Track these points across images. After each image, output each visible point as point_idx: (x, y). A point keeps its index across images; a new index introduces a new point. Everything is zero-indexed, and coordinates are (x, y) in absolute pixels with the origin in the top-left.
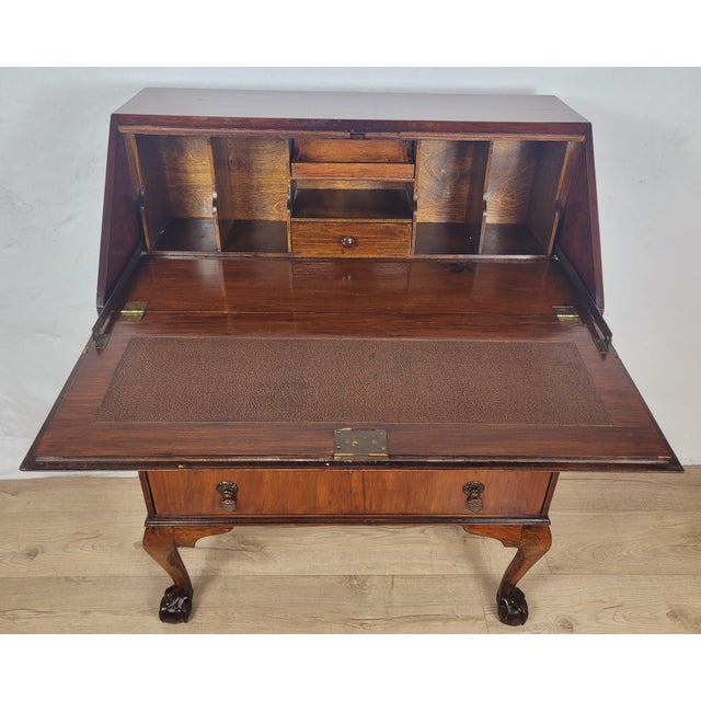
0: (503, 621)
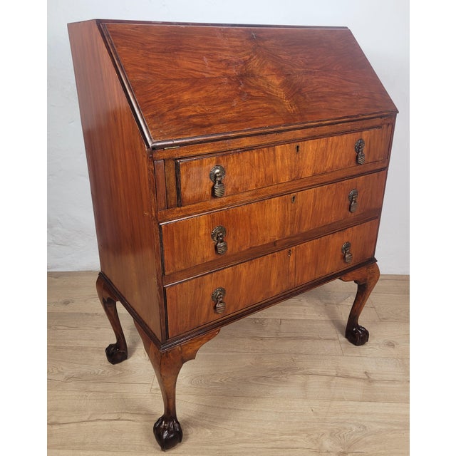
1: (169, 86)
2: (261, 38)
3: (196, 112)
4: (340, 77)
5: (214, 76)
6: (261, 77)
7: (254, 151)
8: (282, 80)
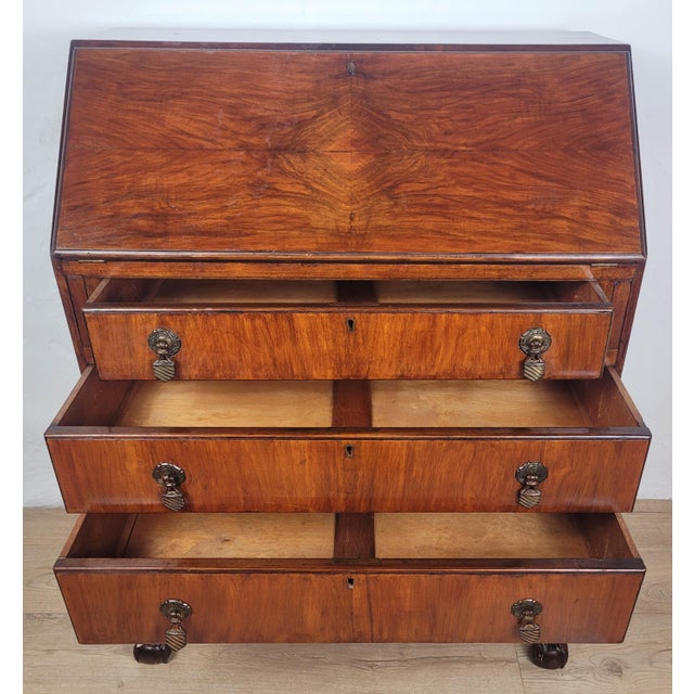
1: (127, 159)
2: (364, 75)
3: (152, 208)
4: (517, 166)
5: (220, 147)
6: (318, 155)
7: (241, 316)
8: (362, 163)
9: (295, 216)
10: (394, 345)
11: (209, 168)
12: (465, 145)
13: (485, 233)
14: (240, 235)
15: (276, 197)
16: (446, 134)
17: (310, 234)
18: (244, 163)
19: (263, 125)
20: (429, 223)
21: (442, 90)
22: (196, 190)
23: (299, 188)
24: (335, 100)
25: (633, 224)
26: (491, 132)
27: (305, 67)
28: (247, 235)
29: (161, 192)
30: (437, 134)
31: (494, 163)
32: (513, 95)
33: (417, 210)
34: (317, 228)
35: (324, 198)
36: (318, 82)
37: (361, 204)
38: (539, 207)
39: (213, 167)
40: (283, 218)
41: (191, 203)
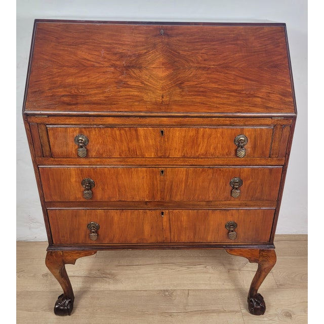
0: (251, 312)
1: (59, 71)
2: (168, 35)
3: (70, 92)
4: (237, 74)
5: (102, 66)
6: (147, 69)
7: (115, 129)
8: (167, 73)
9: (137, 96)
10: (181, 142)
11: (98, 75)
12: (214, 65)
13: (223, 104)
14: (111, 104)
15: (128, 87)
16: (205, 60)
17: (144, 104)
18: (113, 73)
19: (122, 56)
20: (198, 99)
21: (203, 41)
22: (91, 84)
23: (139, 84)
24: (154, 46)
25: (290, 100)
26: (225, 60)
27: (141, 32)
28: (115, 104)
29: (75, 85)
30: (201, 60)
31: (227, 73)
32: (234, 44)
33: (192, 93)
34: (146, 101)
35: (150, 88)
36: (147, 38)
37: (167, 90)
38: (247, 93)
39: (99, 74)
40: (131, 97)
41: (89, 90)
